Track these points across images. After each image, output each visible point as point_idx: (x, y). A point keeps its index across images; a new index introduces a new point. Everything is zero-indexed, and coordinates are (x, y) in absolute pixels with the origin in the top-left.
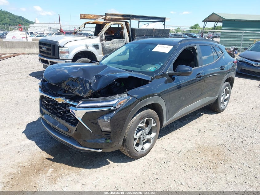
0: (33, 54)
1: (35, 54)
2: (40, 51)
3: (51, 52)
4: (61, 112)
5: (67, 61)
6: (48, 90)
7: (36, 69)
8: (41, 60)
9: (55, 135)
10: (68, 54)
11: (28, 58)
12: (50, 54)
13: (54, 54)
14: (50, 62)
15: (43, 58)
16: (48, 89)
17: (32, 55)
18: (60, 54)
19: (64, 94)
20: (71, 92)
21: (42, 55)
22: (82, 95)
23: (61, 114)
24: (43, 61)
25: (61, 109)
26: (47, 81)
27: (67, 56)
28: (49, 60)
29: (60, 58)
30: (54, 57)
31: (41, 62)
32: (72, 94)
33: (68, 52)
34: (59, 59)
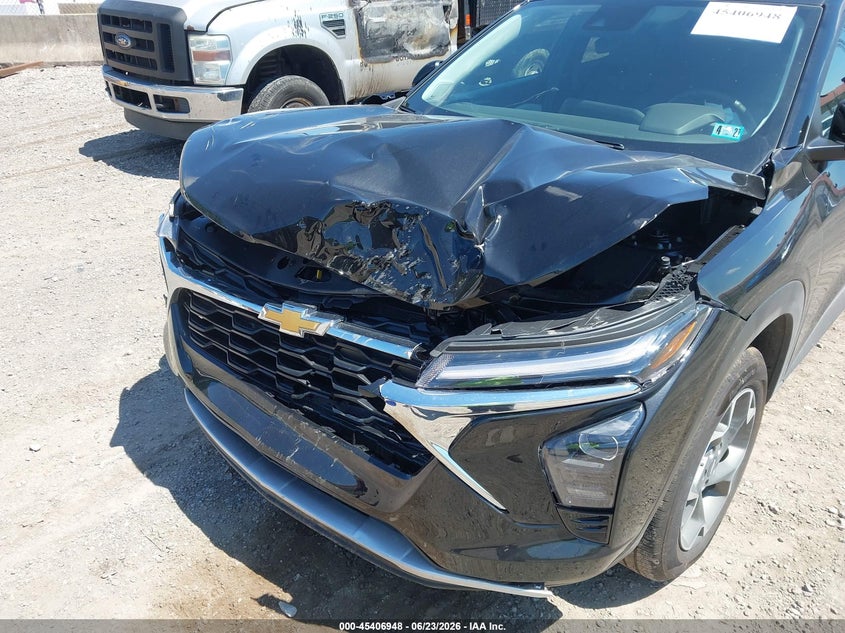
0: (71, 64)
1: (78, 64)
2: (109, 54)
3: (155, 55)
4: (303, 377)
5: (224, 91)
6: (211, 262)
7: (96, 126)
8: (116, 88)
9: (279, 495)
10: (226, 63)
11: (58, 82)
12: (150, 64)
13: (169, 65)
14: (156, 97)
15: (122, 83)
16: (215, 255)
17: (70, 70)
18: (194, 63)
19: (304, 285)
20: (354, 278)
21: (114, 69)
22: (416, 300)
23: (300, 388)
24: (123, 95)
25: (301, 365)
26: (200, 215)
27: (225, 71)
28: (151, 91)
29: (197, 80)
30: (168, 76)
31: (117, 98)
32: (356, 291)
33: (227, 55)
34: (191, 83)
